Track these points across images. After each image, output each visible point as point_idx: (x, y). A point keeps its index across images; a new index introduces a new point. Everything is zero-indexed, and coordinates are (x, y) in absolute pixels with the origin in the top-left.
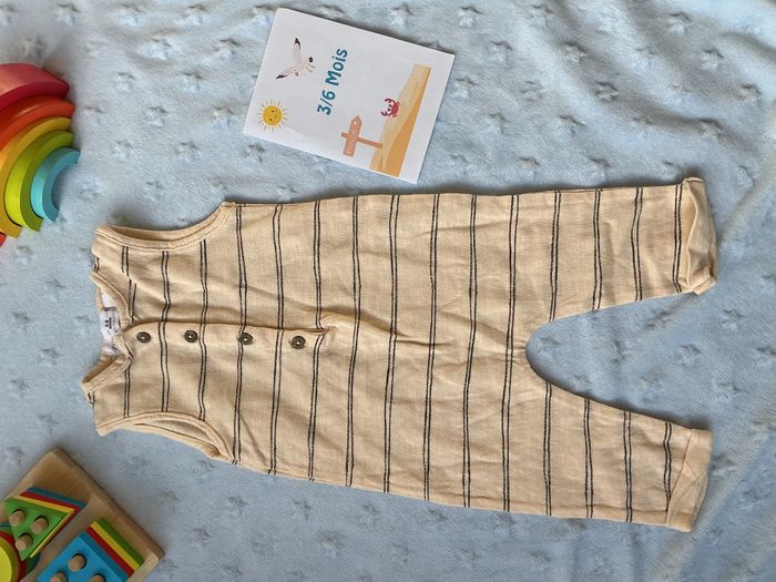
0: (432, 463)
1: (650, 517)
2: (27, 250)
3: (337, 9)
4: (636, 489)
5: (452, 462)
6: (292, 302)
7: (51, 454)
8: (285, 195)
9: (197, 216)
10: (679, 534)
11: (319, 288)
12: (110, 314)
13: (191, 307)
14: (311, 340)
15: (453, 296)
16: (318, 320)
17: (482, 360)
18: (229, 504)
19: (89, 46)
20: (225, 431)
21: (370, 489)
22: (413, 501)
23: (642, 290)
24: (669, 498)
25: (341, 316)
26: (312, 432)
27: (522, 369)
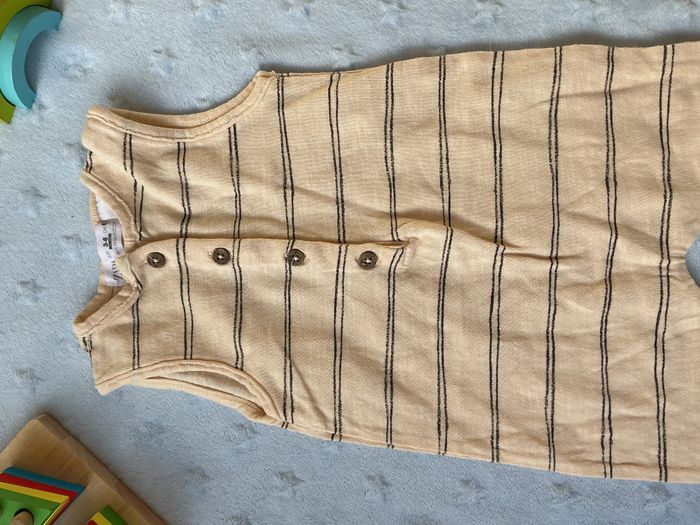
0: (558, 419)
5: (586, 418)
6: (354, 206)
7: (35, 422)
8: (341, 59)
9: (222, 93)
11: (392, 185)
12: (109, 229)
13: (219, 217)
14: (385, 256)
16: (393, 230)
17: (626, 278)
18: (277, 481)
20: (272, 383)
21: (473, 458)
22: (528, 473)
25: (426, 223)
26: (390, 383)
27: (684, 286)
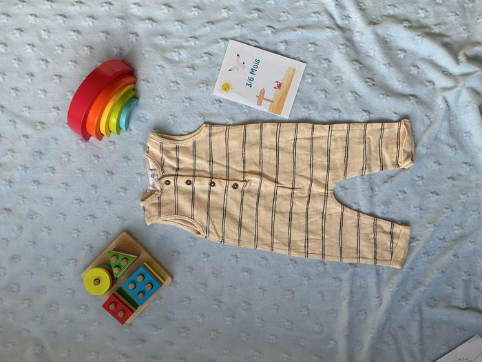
0: (292, 239)
1: (385, 262)
2: (113, 142)
3: (256, 42)
4: (378, 251)
5: (300, 239)
6: (232, 168)
7: (124, 233)
8: (231, 122)
9: (191, 130)
10: (396, 270)
11: (244, 163)
12: (153, 172)
13: (189, 170)
14: (241, 185)
15: (303, 168)
16: (244, 177)
17: (315, 196)
18: (202, 256)
19: (144, 52)
20: (203, 224)
21: (265, 250)
22: (282, 255)
23: (383, 166)
24: (392, 254)
25: (254, 175)
26: (240, 225)
27: (331, 199)
